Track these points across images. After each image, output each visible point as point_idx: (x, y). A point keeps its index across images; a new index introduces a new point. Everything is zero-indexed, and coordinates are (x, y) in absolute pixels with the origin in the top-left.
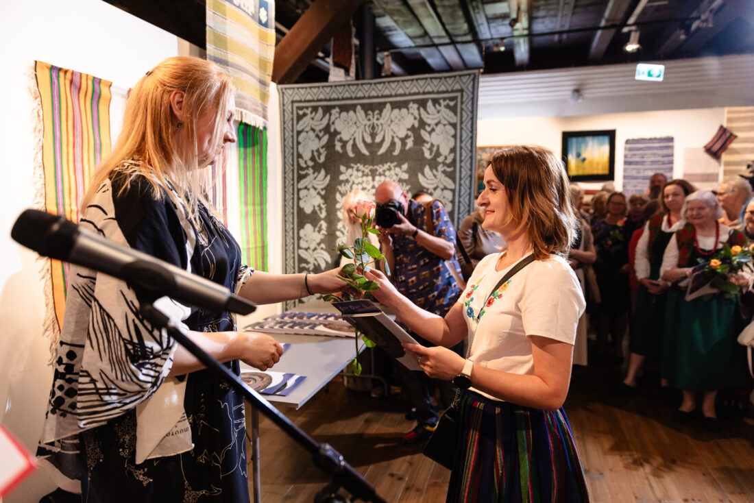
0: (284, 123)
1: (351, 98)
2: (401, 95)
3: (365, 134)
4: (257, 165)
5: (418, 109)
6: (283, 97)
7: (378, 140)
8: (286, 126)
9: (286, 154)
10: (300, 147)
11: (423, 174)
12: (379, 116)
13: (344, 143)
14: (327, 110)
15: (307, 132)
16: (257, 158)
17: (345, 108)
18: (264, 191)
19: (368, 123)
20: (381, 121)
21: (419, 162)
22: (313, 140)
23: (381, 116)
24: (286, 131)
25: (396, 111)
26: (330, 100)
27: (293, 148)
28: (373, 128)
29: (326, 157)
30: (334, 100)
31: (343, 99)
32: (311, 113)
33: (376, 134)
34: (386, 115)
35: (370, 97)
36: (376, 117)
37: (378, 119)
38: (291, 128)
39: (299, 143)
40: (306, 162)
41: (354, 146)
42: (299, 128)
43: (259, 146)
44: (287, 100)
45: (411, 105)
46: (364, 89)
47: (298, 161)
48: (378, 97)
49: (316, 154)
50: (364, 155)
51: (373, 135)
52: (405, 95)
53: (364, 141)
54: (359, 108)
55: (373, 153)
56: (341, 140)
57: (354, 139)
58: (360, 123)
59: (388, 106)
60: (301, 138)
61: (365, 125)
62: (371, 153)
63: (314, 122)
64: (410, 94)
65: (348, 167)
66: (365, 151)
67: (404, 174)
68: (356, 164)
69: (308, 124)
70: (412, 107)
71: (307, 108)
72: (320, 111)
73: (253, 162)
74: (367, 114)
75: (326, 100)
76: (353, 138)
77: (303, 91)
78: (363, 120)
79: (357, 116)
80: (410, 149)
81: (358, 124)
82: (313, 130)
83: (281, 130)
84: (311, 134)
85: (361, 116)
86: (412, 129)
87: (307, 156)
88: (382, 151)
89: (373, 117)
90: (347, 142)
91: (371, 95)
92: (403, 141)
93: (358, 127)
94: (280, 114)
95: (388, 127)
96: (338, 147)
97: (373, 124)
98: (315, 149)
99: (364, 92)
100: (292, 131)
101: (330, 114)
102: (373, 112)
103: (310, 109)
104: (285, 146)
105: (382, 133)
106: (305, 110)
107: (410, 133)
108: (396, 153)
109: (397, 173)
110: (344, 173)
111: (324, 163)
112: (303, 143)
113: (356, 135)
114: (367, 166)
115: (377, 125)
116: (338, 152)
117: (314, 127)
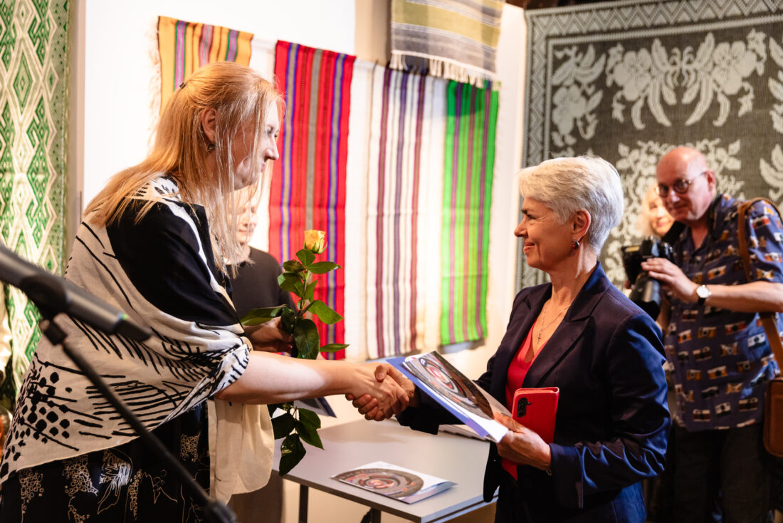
0: (532, 72)
1: (645, 28)
2: (734, 18)
3: (665, 90)
4: (478, 143)
5: (766, 41)
6: (533, 31)
7: (688, 98)
8: (534, 78)
9: (532, 124)
10: (556, 112)
11: (769, 161)
12: (691, 57)
13: (628, 105)
14: (603, 48)
15: (568, 87)
16: (479, 132)
17: (632, 45)
18: (487, 185)
19: (672, 69)
20: (696, 65)
21: (763, 140)
22: (577, 102)
23: (695, 56)
24: (534, 87)
25: (724, 46)
26: (609, 32)
27: (544, 115)
28: (681, 78)
29: (597, 129)
30: (615, 31)
31: (631, 29)
32: (577, 54)
33: (685, 89)
34: (704, 54)
35: (677, 24)
36: (686, 58)
37: (689, 62)
38: (542, 81)
39: (553, 106)
40: (563, 139)
41: (646, 109)
42: (555, 80)
43: (483, 112)
44: (540, 34)
45: (753, 34)
46: (668, 10)
47: (551, 137)
48: (692, 23)
49: (580, 124)
50: (661, 126)
51: (679, 91)
52: (742, 17)
53: (663, 101)
54: (657, 43)
55: (678, 123)
56: (623, 101)
57: (646, 99)
58: (658, 69)
59: (710, 38)
60: (557, 99)
61: (666, 74)
62: (674, 122)
63: (580, 71)
64: (752, 15)
65: (633, 146)
66: (663, 119)
67: (732, 160)
68: (646, 142)
69: (570, 75)
70: (753, 39)
71: (570, 46)
72: (591, 50)
73: (471, 139)
74: (670, 54)
75: (601, 32)
76: (643, 96)
77: (564, 19)
78: (664, 64)
79: (652, 57)
80: (747, 115)
81: (654, 71)
82: (578, 83)
83: (526, 83)
84: (575, 91)
85: (660, 58)
86: (753, 78)
87: (565, 127)
88: (695, 118)
89: (682, 59)
90: (633, 103)
91: (680, 19)
92: (734, 100)
93: (653, 77)
94: (527, 57)
95: (708, 76)
96: (618, 112)
97: (681, 70)
98: (579, 115)
99: (668, 15)
100: (545, 86)
101: (608, 56)
102: (682, 50)
103: (575, 49)
104: (531, 110)
105: (696, 87)
106: (567, 51)
107: (747, 86)
108: (720, 122)
109: (720, 158)
110: (625, 157)
111: (592, 139)
112: (560, 107)
113: (650, 91)
114: (665, 145)
115: (688, 73)
116: (617, 121)
117: (579, 79)
